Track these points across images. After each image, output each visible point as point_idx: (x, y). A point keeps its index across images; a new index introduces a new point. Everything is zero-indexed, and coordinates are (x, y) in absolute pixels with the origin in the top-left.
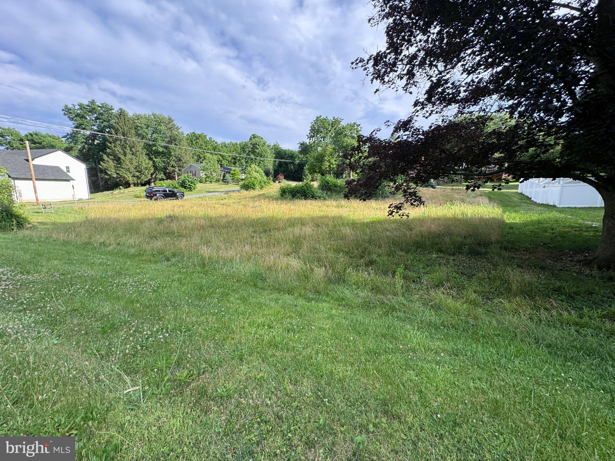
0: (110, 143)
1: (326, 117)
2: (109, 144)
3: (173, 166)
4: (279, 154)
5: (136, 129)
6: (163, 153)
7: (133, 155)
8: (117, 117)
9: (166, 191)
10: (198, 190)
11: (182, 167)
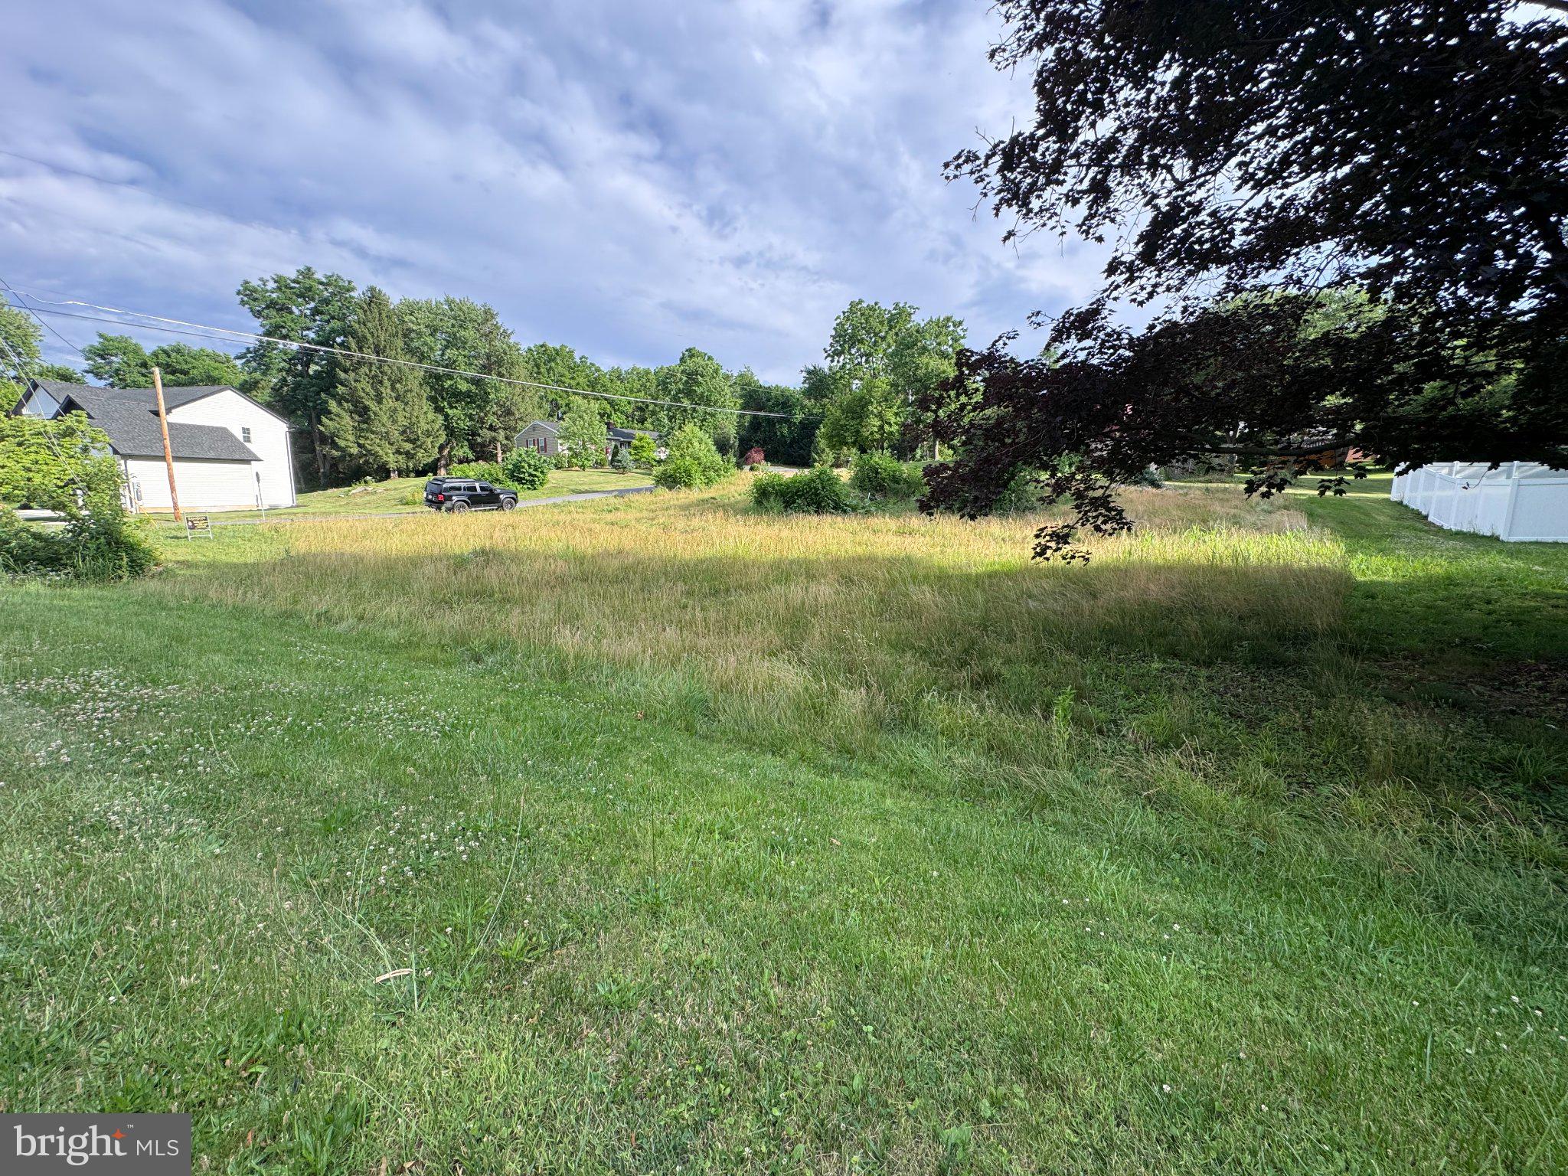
0: (346, 371)
1: (876, 304)
2: (342, 375)
3: (491, 428)
4: (754, 397)
5: (405, 336)
6: (469, 396)
7: (397, 400)
8: (362, 308)
9: (474, 489)
10: (550, 489)
11: (515, 429)
